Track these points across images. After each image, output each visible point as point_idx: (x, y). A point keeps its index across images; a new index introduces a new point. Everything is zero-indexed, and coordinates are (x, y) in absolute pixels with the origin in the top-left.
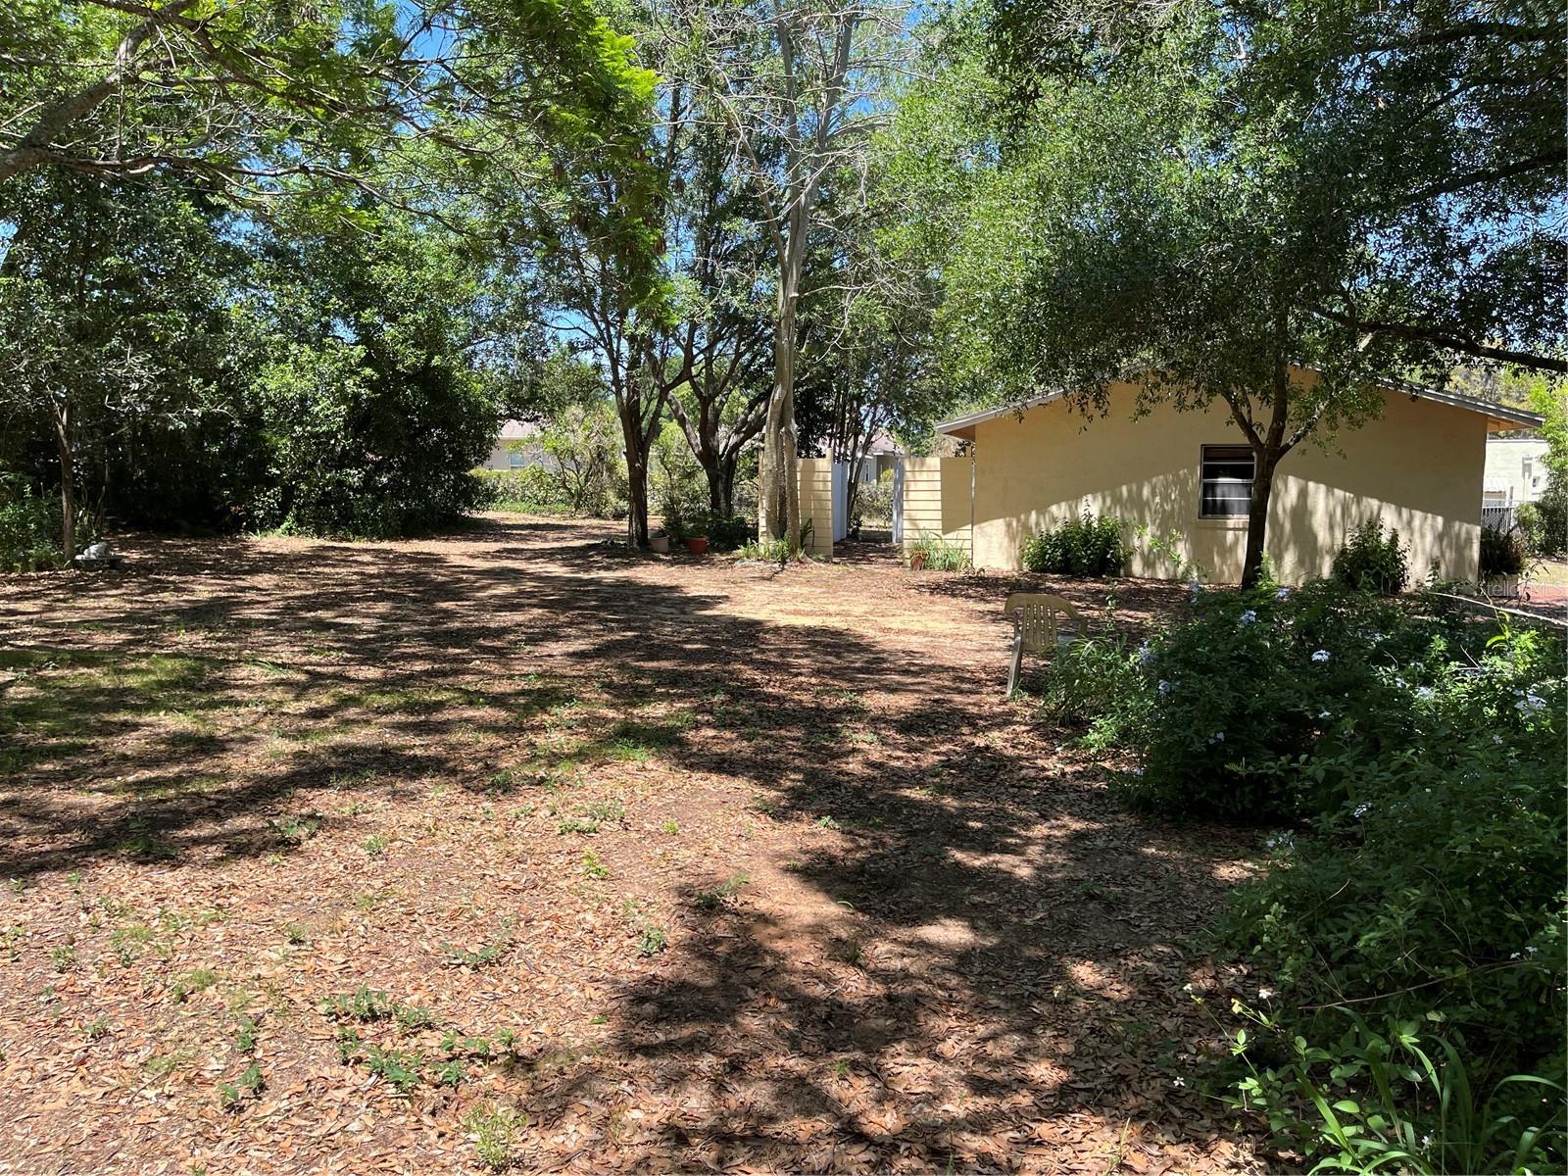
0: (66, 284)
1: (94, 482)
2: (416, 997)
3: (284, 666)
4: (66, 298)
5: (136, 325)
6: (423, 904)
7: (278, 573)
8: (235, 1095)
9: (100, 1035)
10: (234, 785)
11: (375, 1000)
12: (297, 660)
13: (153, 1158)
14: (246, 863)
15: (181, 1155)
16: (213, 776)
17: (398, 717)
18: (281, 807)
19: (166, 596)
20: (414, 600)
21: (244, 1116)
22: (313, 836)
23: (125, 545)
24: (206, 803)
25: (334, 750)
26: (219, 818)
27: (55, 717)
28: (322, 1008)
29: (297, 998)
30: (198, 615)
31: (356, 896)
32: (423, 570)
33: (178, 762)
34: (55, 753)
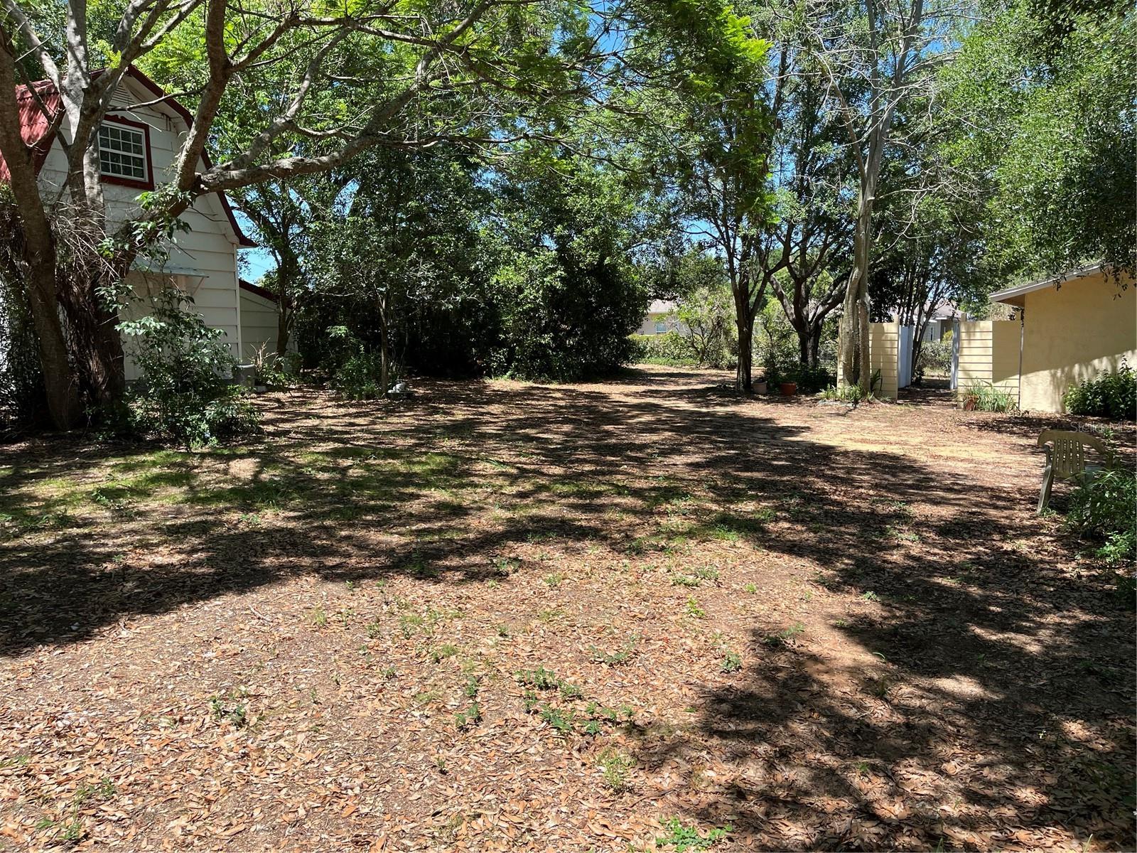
0: (386, 220)
1: (400, 344)
2: (573, 679)
3: (504, 463)
4: (386, 228)
5: (425, 244)
6: (580, 621)
7: (504, 404)
8: (464, 721)
9: (391, 676)
10: (471, 536)
11: (547, 676)
12: (512, 460)
13: (416, 752)
14: (476, 584)
15: (432, 752)
16: (460, 530)
17: (572, 500)
18: (498, 552)
19: (437, 417)
20: (587, 424)
21: (468, 734)
22: (516, 571)
23: (416, 385)
24: (455, 546)
25: (532, 519)
26: (462, 556)
27: (374, 488)
28: (516, 677)
29: (502, 669)
30: (456, 430)
31: (540, 611)
32: (594, 404)
33: (441, 520)
34: (373, 510)
